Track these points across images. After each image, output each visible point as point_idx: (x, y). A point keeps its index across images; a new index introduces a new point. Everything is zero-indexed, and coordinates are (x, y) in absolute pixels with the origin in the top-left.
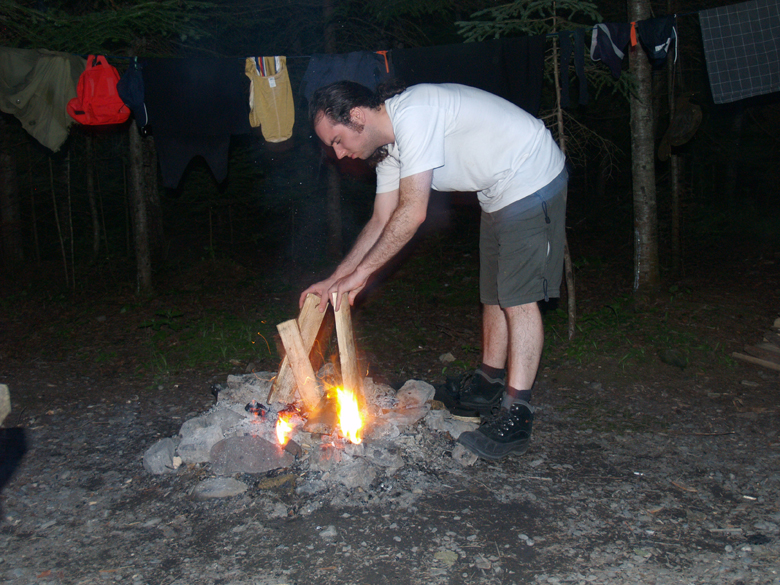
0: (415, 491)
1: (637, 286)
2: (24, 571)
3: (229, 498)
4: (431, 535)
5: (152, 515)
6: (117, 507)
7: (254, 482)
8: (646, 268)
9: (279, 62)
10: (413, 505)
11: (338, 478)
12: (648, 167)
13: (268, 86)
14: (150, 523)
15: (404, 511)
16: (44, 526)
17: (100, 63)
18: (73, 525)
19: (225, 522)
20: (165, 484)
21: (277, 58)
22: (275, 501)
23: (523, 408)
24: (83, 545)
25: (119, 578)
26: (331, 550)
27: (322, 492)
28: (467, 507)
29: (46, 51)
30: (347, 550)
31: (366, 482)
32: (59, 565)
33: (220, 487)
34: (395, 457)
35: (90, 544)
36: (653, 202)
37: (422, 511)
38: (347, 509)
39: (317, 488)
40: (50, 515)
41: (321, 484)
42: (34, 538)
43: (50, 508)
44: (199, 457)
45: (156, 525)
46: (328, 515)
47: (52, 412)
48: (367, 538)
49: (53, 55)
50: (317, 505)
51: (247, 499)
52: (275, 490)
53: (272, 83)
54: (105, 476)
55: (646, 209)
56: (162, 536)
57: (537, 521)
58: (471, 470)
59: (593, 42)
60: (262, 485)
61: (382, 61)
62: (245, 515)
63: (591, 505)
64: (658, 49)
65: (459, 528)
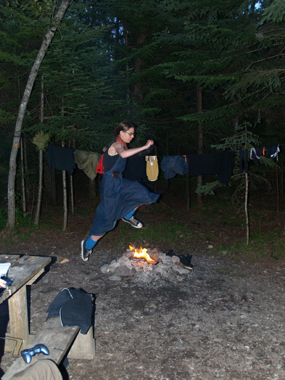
0: (160, 285)
3: (116, 281)
4: (157, 296)
5: (98, 283)
6: (91, 280)
7: (123, 277)
11: (142, 280)
13: (150, 165)
14: (96, 285)
15: (154, 290)
18: (80, 283)
19: (113, 287)
20: (104, 276)
21: (154, 156)
22: (126, 283)
26: (132, 296)
27: (137, 283)
28: (170, 291)
29: (91, 152)
30: (135, 296)
31: (149, 282)
33: (115, 278)
34: (157, 276)
37: (158, 290)
38: (141, 287)
39: (136, 281)
40: (76, 280)
41: (138, 280)
43: (77, 278)
44: (113, 270)
45: (98, 285)
46: (136, 288)
48: (141, 294)
49: (93, 153)
50: (135, 285)
51: (120, 282)
52: (126, 280)
53: (152, 164)
54: (92, 272)
56: (98, 288)
57: (186, 297)
59: (251, 153)
60: (124, 279)
61: (185, 158)
62: (118, 285)
63: (204, 295)
64: (272, 156)
65: (164, 296)
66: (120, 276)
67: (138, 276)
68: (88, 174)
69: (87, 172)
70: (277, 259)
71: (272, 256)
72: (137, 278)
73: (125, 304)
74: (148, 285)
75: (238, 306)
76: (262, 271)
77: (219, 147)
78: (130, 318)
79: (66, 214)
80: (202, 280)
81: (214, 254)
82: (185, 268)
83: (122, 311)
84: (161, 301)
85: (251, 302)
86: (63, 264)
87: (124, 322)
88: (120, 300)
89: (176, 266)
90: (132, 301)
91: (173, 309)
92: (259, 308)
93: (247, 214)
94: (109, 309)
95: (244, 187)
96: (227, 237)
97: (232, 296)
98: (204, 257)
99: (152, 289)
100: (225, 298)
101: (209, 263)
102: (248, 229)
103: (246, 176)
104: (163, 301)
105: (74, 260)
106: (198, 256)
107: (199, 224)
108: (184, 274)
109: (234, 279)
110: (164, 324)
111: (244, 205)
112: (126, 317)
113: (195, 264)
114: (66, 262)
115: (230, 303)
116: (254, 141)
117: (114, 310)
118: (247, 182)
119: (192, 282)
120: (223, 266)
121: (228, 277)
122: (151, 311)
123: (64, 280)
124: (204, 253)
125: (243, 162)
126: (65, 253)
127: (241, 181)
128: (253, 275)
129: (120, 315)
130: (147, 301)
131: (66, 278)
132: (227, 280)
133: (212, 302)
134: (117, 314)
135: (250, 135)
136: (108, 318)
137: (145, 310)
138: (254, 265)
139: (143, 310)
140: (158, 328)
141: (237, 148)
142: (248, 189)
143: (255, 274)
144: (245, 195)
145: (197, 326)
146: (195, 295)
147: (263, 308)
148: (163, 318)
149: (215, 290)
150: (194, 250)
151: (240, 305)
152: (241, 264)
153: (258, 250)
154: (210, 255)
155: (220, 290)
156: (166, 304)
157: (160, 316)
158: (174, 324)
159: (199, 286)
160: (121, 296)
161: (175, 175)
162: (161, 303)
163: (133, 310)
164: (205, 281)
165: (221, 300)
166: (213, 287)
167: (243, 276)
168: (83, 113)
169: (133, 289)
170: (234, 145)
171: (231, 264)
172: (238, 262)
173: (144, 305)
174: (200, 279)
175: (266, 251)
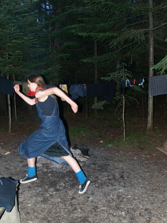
1: (148, 129)
2: (6, 175)
3: (39, 167)
4: (65, 177)
6: (23, 166)
8: (150, 125)
11: (56, 166)
12: (151, 103)
14: (26, 170)
15: (63, 173)
16: (12, 168)
18: (16, 168)
21: (65, 85)
24: (16, 172)
26: (49, 177)
27: (53, 168)
30: (51, 178)
31: (60, 167)
32: (11, 174)
33: (38, 165)
36: (152, 111)
37: (66, 173)
38: (55, 171)
42: (9, 170)
43: (14, 165)
46: (52, 172)
48: (55, 176)
50: (51, 170)
51: (41, 167)
52: (46, 167)
54: (24, 160)
55: (150, 113)
59: (126, 83)
60: (44, 166)
61: (84, 86)
62: (40, 170)
63: (96, 176)
64: (139, 85)
65: (70, 177)
66: (42, 164)
67: (53, 164)
70: (142, 150)
71: (139, 148)
72: (52, 165)
73: (44, 184)
74: (60, 169)
75: (118, 183)
76: (133, 157)
77: (107, 79)
78: (47, 194)
79: (10, 122)
80: (95, 165)
81: (103, 147)
82: (84, 157)
83: (42, 188)
84: (68, 181)
85: (126, 179)
86: (6, 155)
87: (42, 197)
88: (41, 181)
89: (79, 156)
90: (49, 181)
91: (75, 186)
92: (131, 184)
93: (124, 121)
94: (33, 187)
95: (122, 104)
96: (112, 135)
97: (114, 176)
98: (97, 148)
99: (62, 172)
100: (109, 177)
101: (100, 153)
102: (124, 130)
103: (124, 97)
104: (69, 181)
105: (14, 152)
106: (93, 148)
107: (95, 127)
108: (83, 162)
109: (115, 164)
110: (69, 198)
111: (122, 116)
112: (44, 193)
113: (91, 153)
114: (8, 154)
115: (113, 181)
116: (128, 75)
117: (36, 188)
118: (124, 101)
119: (88, 167)
120: (109, 155)
121: (112, 162)
122: (61, 188)
123: (5, 167)
124: (97, 146)
125: (122, 88)
126: (9, 147)
127: (120, 100)
128: (128, 161)
129: (40, 192)
130: (58, 181)
131: (7, 165)
132: (111, 165)
133: (101, 181)
134: (38, 191)
135: (126, 71)
136: (32, 194)
137: (57, 187)
138: (128, 153)
139: (56, 188)
140: (65, 201)
141: (118, 79)
142: (125, 105)
143: (129, 160)
144: (123, 109)
145: (91, 198)
146: (90, 176)
147: (134, 184)
148: (68, 193)
149: (103, 172)
150: (91, 144)
151: (119, 182)
152: (120, 153)
153: (131, 144)
154: (101, 147)
155: (107, 171)
156: (71, 183)
157: (66, 192)
158: (75, 197)
159: (93, 169)
160: (42, 178)
161: (78, 97)
162: (67, 182)
163: (49, 188)
164: (97, 166)
165: (107, 179)
166: (102, 169)
167: (121, 161)
168: (19, 57)
169: (50, 172)
170: (116, 78)
171: (114, 154)
172: (118, 152)
173: (56, 184)
174: (94, 164)
175: (136, 145)
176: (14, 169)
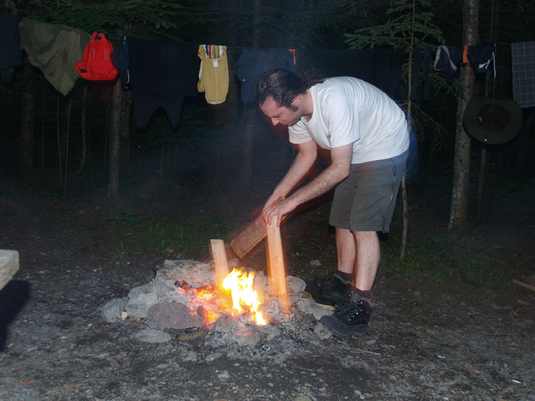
0: (286, 353)
1: (450, 227)
2: (13, 379)
3: (157, 344)
5: (104, 350)
6: (80, 342)
7: (176, 334)
8: (458, 215)
9: (222, 50)
10: (284, 362)
11: (234, 338)
12: (466, 146)
13: (213, 65)
14: (102, 356)
15: (277, 366)
16: (29, 350)
17: (100, 38)
18: (49, 351)
19: (153, 360)
20: (114, 330)
21: (220, 47)
22: (189, 349)
23: (365, 303)
24: (54, 366)
25: (77, 391)
26: (224, 388)
27: (221, 347)
28: (321, 368)
29: (65, 26)
30: (236, 388)
31: (253, 343)
32: (36, 378)
33: (153, 336)
34: (274, 328)
35: (60, 366)
36: (467, 171)
37: (289, 367)
38: (238, 360)
39: (219, 344)
40: (34, 343)
41: (222, 341)
42: (21, 357)
43: (34, 338)
44: (140, 314)
45: (106, 357)
46: (225, 363)
47: (42, 272)
48: (250, 382)
49: (69, 30)
50: (218, 355)
51: (170, 346)
52: (190, 342)
53: (216, 64)
54: (75, 320)
55: (462, 175)
56: (109, 365)
57: (368, 382)
58: (325, 342)
59: (437, 58)
60: (181, 338)
61: (292, 56)
62: (168, 357)
63: (407, 375)
64: (481, 67)
65: (313, 381)
66: (170, 332)
68: (53, 81)
69: (52, 74)
71: (465, 281)
72: (216, 335)
74: (255, 353)
100: (458, 380)
121: (413, 326)
132: (418, 333)
138: (441, 298)
146: (387, 376)
149: (418, 360)
159: (375, 351)
166: (406, 351)
169: (218, 366)
176: (40, 353)
